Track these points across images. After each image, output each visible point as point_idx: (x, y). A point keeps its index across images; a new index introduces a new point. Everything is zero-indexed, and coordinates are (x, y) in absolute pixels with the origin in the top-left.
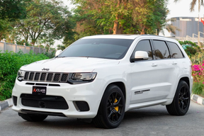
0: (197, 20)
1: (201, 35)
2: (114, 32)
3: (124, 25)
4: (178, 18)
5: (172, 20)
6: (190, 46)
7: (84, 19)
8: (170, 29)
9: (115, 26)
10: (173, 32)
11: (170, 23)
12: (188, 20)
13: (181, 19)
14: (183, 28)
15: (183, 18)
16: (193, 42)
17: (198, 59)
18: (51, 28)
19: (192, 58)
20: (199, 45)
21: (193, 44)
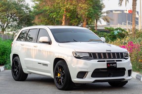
0: (125, 12)
1: (129, 23)
2: (63, 22)
3: (70, 17)
4: (112, 11)
5: (107, 12)
6: (120, 32)
7: (41, 13)
8: (106, 19)
9: (64, 18)
10: (108, 22)
11: (105, 14)
12: (119, 12)
13: (114, 12)
14: (115, 18)
15: (116, 11)
16: (122, 28)
17: (126, 42)
18: (16, 20)
19: (122, 40)
20: (127, 31)
21: (123, 30)
